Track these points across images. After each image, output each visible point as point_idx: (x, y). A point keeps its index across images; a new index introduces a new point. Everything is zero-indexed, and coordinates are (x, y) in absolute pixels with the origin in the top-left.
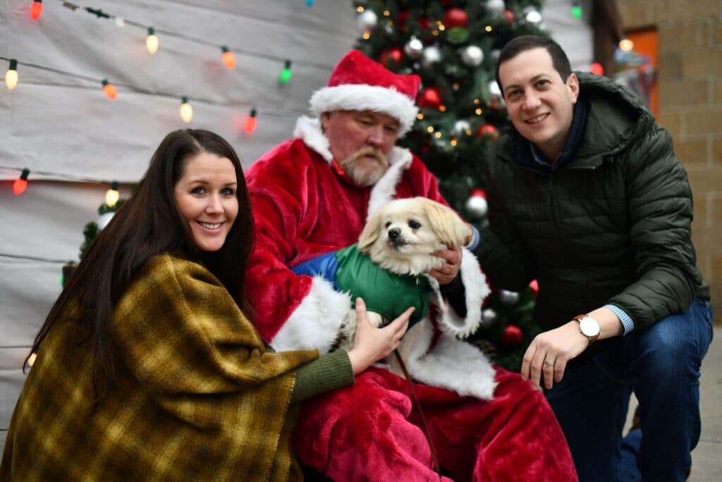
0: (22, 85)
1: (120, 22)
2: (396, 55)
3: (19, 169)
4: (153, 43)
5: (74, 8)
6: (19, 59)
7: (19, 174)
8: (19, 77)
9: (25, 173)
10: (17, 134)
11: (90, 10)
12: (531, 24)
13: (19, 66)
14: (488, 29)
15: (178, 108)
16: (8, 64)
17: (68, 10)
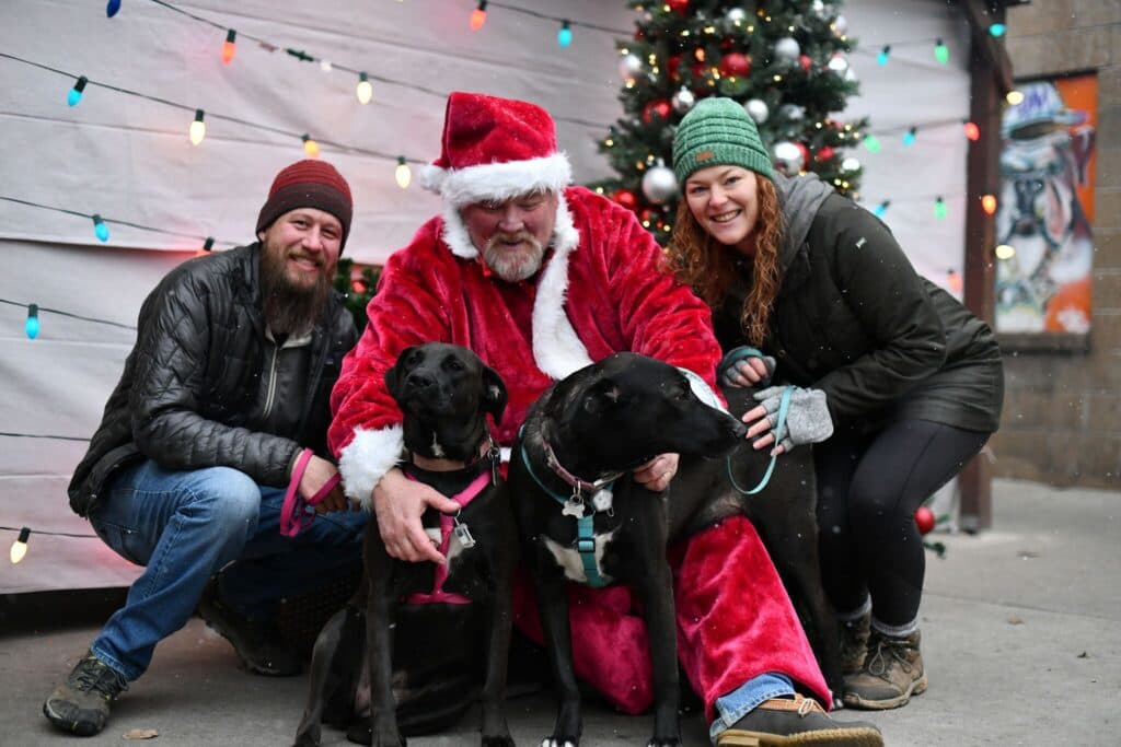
0: (208, 140)
1: (326, 67)
2: (662, 109)
3: (202, 238)
4: (365, 91)
5: (272, 49)
6: (206, 110)
7: (203, 243)
8: (207, 130)
9: (209, 244)
10: (194, 197)
11: (291, 52)
12: (833, 73)
13: (205, 117)
14: (777, 78)
15: (394, 171)
16: (194, 114)
17: (265, 53)
